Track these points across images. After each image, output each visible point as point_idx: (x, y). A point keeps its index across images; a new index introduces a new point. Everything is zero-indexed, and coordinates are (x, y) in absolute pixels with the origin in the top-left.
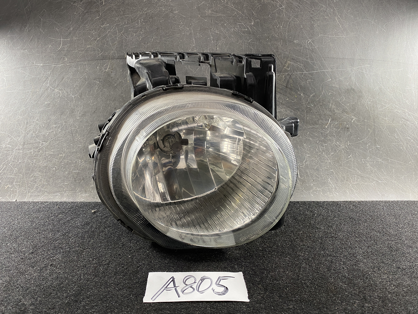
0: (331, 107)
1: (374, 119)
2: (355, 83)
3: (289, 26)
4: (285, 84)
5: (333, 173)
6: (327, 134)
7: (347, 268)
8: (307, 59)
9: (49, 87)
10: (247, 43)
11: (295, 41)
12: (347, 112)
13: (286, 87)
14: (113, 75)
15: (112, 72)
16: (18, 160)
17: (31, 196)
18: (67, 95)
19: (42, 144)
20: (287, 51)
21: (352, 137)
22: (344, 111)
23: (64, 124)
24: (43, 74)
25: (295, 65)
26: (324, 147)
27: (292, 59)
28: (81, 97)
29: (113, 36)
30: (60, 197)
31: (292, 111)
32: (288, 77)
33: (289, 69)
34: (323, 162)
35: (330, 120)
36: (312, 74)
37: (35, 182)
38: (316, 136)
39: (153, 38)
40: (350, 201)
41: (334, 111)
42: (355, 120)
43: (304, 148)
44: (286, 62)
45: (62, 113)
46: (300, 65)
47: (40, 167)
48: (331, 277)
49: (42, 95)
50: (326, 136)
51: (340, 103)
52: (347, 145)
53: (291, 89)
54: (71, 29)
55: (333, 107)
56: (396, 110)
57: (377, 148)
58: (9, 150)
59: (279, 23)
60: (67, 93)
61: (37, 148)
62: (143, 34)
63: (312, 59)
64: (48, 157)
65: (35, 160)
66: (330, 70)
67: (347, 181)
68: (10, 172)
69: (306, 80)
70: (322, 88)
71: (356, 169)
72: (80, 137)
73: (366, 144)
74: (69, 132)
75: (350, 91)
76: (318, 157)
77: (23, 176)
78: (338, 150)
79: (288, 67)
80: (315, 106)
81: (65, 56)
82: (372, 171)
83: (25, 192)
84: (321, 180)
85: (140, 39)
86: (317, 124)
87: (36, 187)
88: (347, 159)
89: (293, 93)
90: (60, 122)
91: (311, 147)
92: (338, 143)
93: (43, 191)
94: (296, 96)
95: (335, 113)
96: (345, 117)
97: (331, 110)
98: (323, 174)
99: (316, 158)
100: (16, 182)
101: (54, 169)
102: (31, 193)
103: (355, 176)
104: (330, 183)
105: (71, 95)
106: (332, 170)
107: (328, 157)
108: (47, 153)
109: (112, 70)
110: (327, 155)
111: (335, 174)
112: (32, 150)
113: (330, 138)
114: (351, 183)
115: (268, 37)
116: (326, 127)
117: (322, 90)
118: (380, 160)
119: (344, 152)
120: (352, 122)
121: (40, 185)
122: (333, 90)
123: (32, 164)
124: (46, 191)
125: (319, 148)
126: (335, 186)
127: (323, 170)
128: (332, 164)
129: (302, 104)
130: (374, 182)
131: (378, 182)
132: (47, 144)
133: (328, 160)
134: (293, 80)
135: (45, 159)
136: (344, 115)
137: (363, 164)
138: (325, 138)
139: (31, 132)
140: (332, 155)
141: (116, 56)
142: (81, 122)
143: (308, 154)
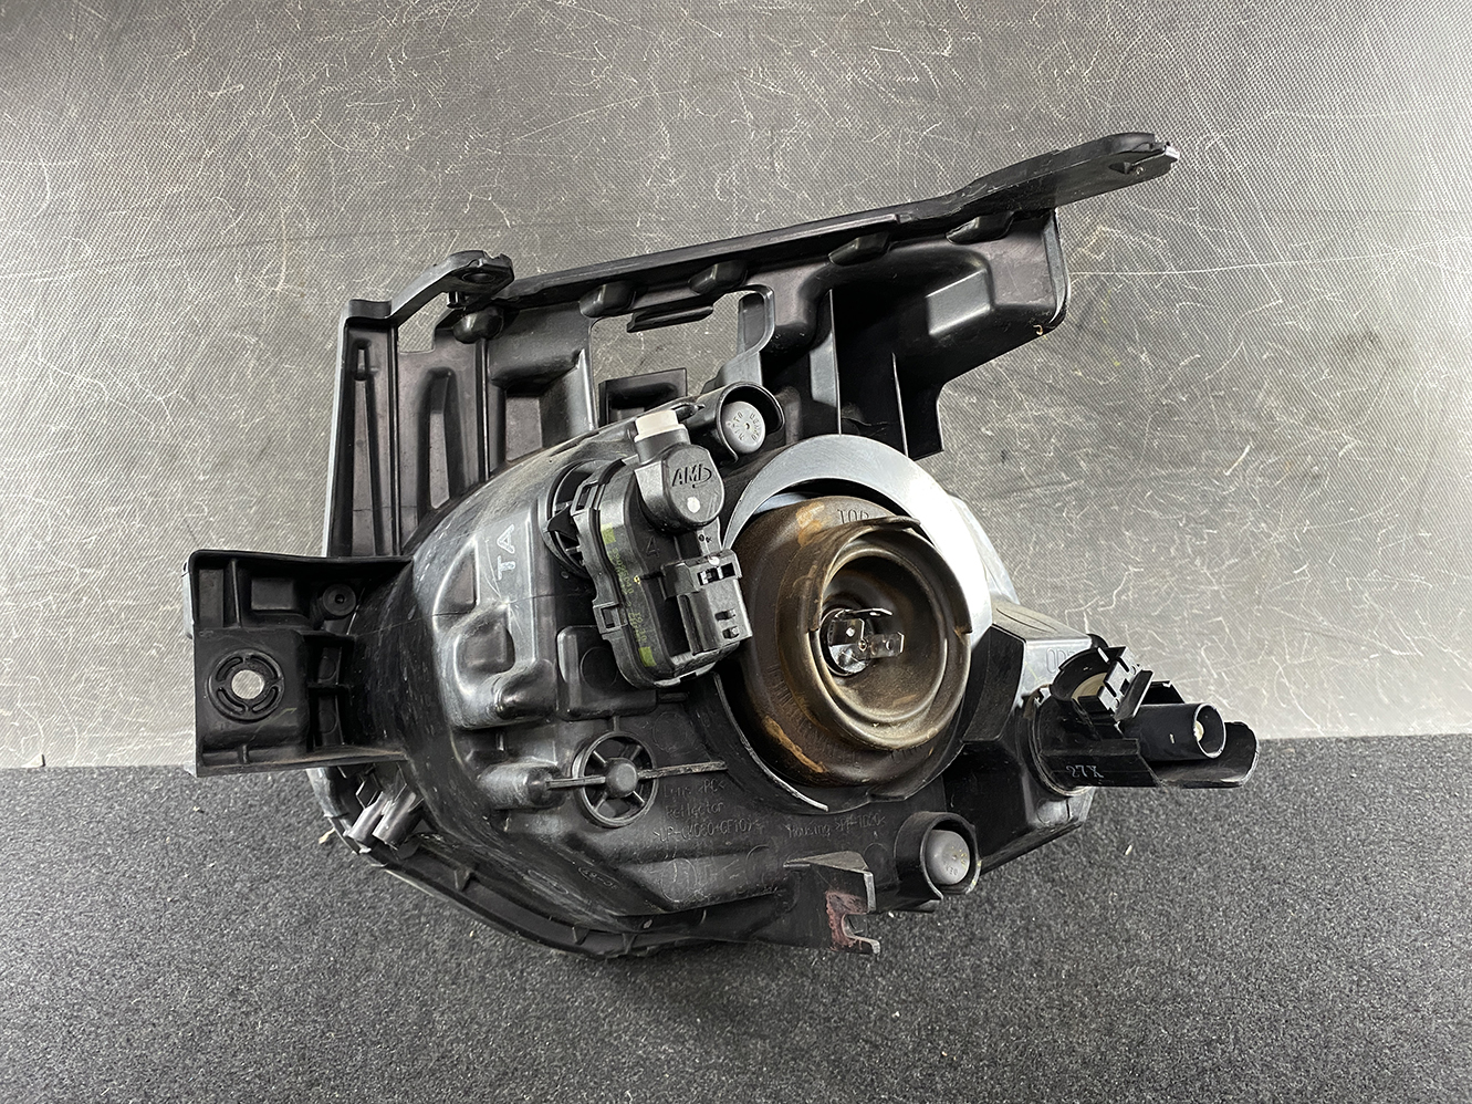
0: (1262, 404)
1: (1434, 444)
2: (1389, 311)
3: (1125, 68)
5: (1223, 629)
6: (1224, 497)
9: (46, 367)
10: (916, 137)
12: (1325, 423)
13: (1080, 327)
14: (309, 306)
15: (303, 295)
17: (92, 742)
18: (134, 396)
19: (83, 575)
21: (1325, 506)
22: (1314, 417)
23: (149, 501)
25: (1131, 240)
26: (1202, 539)
27: (1122, 216)
28: (193, 398)
29: (278, 140)
31: (1095, 415)
32: (1091, 290)
33: (1099, 258)
34: (1188, 591)
35: (1247, 450)
36: (1199, 280)
37: (95, 697)
38: (1182, 506)
39: (466, 137)
41: (1272, 418)
42: (1356, 447)
43: (1122, 544)
44: (1092, 227)
45: (131, 463)
46: (1153, 243)
47: (96, 649)
49: (27, 401)
50: (1223, 502)
51: (1303, 391)
52: (1299, 532)
53: (1099, 337)
55: (1272, 402)
57: (1417, 539)
59: (1076, 56)
60: (131, 386)
61: (67, 588)
62: (416, 122)
63: (1209, 215)
64: (118, 615)
65: (71, 630)
66: (1285, 263)
67: (1270, 653)
69: (1170, 303)
70: (1238, 333)
71: (1315, 612)
72: (225, 544)
73: (1380, 526)
74: (176, 529)
75: (1359, 344)
76: (1172, 575)
77: (44, 679)
78: (1257, 548)
79: (1096, 249)
80: (1193, 399)
81: (79, 235)
82: (1374, 618)
83: (68, 729)
84: (1171, 653)
85: (407, 148)
86: (1192, 464)
87: (104, 711)
88: (1288, 579)
89: (1106, 349)
90: (130, 497)
91: (1150, 542)
92: (1263, 525)
93: (131, 724)
94: (1117, 364)
95: (1275, 426)
96: (1312, 438)
97: (1259, 416)
98: (1180, 633)
99: (1164, 577)
100: (23, 701)
101: (154, 652)
102: (89, 732)
103: (1304, 637)
104: (1203, 661)
105: (151, 394)
106: (1220, 618)
107: (1212, 574)
108: (110, 602)
109: (302, 284)
110: (1208, 568)
111: (1227, 630)
112: (50, 597)
113: (1235, 510)
114: (1285, 661)
115: (1018, 118)
116: (1228, 474)
117: (1236, 342)
118: (1417, 579)
119: (1282, 556)
120: (1340, 454)
121: (114, 706)
122: (1284, 342)
123: (66, 640)
124: (145, 725)
125: (1183, 544)
126: (1219, 674)
127: (1184, 619)
128: (1223, 597)
129: (1139, 390)
130: (1372, 656)
131: (1390, 653)
132: (101, 573)
133: (1210, 583)
134: (1111, 301)
135: (112, 623)
136: (1310, 433)
137: (1347, 593)
138: (1213, 510)
139: (27, 538)
140: (1230, 567)
141: (310, 227)
142: (218, 490)
143: (1137, 564)
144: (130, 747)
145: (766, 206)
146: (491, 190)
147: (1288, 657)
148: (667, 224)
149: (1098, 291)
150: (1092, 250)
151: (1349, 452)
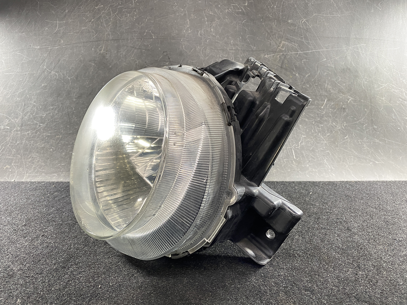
0: (327, 87)
1: (371, 99)
2: (351, 62)
3: (283, 5)
4: (280, 65)
5: (329, 154)
6: (323, 115)
7: (341, 240)
8: (302, 38)
9: (46, 69)
10: (241, 23)
11: (289, 21)
12: (343, 93)
13: (281, 67)
14: (108, 56)
15: (107, 54)
16: (16, 142)
17: (29, 176)
18: (64, 77)
19: (40, 126)
20: (281, 31)
21: (348, 118)
22: (340, 91)
23: (61, 105)
24: (40, 56)
25: (290, 45)
26: (320, 128)
27: (287, 39)
28: (77, 79)
29: (108, 17)
30: (57, 177)
32: (283, 57)
33: (284, 49)
34: (318, 143)
35: (326, 101)
36: (306, 54)
37: (33, 163)
38: (312, 117)
39: (147, 18)
40: (347, 182)
41: (330, 91)
42: (352, 100)
43: (299, 128)
44: (281, 42)
45: (59, 95)
46: (295, 45)
47: (37, 148)
48: (324, 248)
49: (39, 78)
50: (322, 117)
51: (336, 83)
52: (344, 126)
53: (286, 69)
54: (67, 11)
55: (329, 87)
56: (393, 90)
57: (374, 128)
58: (7, 132)
59: (273, 3)
60: (64, 75)
61: (35, 129)
62: (136, 14)
63: (306, 38)
64: (45, 138)
65: (32, 142)
66: (325, 49)
67: (343, 162)
68: (8, 153)
69: (301, 60)
70: (318, 67)
71: (353, 150)
72: (76, 119)
73: (363, 124)
74: (65, 114)
75: (346, 71)
76: (314, 138)
77: (21, 157)
78: (334, 130)
79: (283, 47)
80: (310, 86)
81: (61, 38)
82: (369, 152)
83: (23, 172)
84: (317, 161)
85: (134, 20)
86: (313, 105)
87: (34, 168)
88: (344, 140)
89: (288, 73)
90: (56, 104)
91: (306, 128)
92: (334, 123)
93: (40, 171)
94: (291, 77)
95: (331, 94)
96: (341, 97)
97: (327, 91)
98: (318, 155)
99: (311, 139)
100: (14, 163)
101: (51, 150)
102: (29, 174)
103: (351, 157)
104: (326, 163)
105: (67, 77)
106: (328, 151)
107: (324, 138)
108: (44, 134)
109: (107, 51)
110: (322, 136)
111: (331, 155)
112: (30, 132)
113: (326, 119)
114: (348, 164)
115: (262, 18)
116: (322, 108)
117: (318, 70)
118: (377, 141)
119: (341, 133)
120: (349, 102)
121: (37, 166)
122: (328, 70)
123: (30, 145)
124: (44, 172)
125: (315, 129)
126: (331, 167)
127: (319, 151)
128: (328, 145)
129: (297, 84)
130: (371, 163)
131: (375, 163)
132: (44, 125)
133: (324, 141)
134: (287, 60)
135: (43, 140)
136: (340, 95)
137: (360, 144)
138: (321, 119)
139: (29, 114)
140: (328, 136)
141: (111, 37)
142: (77, 103)
143: (304, 135)
144: (38, 178)
145: (210, 39)
146: (151, 30)
147: (348, 163)
148: (188, 41)
149: (284, 58)
150: (282, 47)
151: (350, 102)
